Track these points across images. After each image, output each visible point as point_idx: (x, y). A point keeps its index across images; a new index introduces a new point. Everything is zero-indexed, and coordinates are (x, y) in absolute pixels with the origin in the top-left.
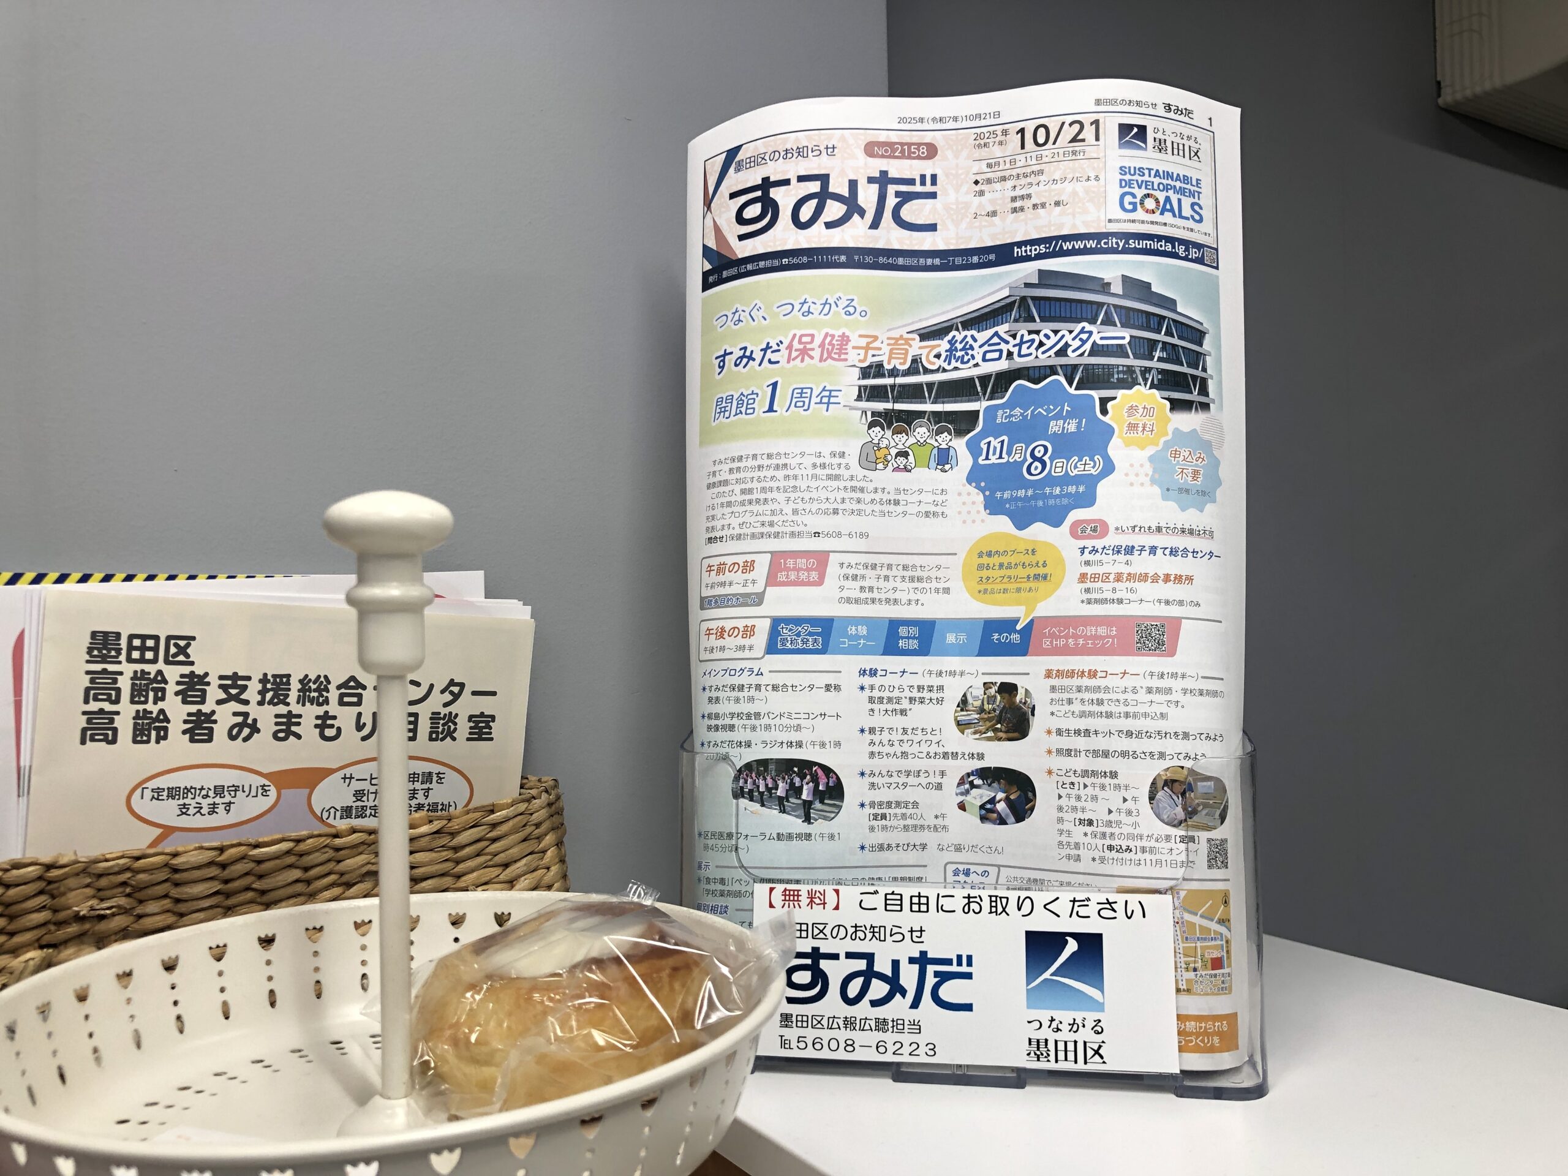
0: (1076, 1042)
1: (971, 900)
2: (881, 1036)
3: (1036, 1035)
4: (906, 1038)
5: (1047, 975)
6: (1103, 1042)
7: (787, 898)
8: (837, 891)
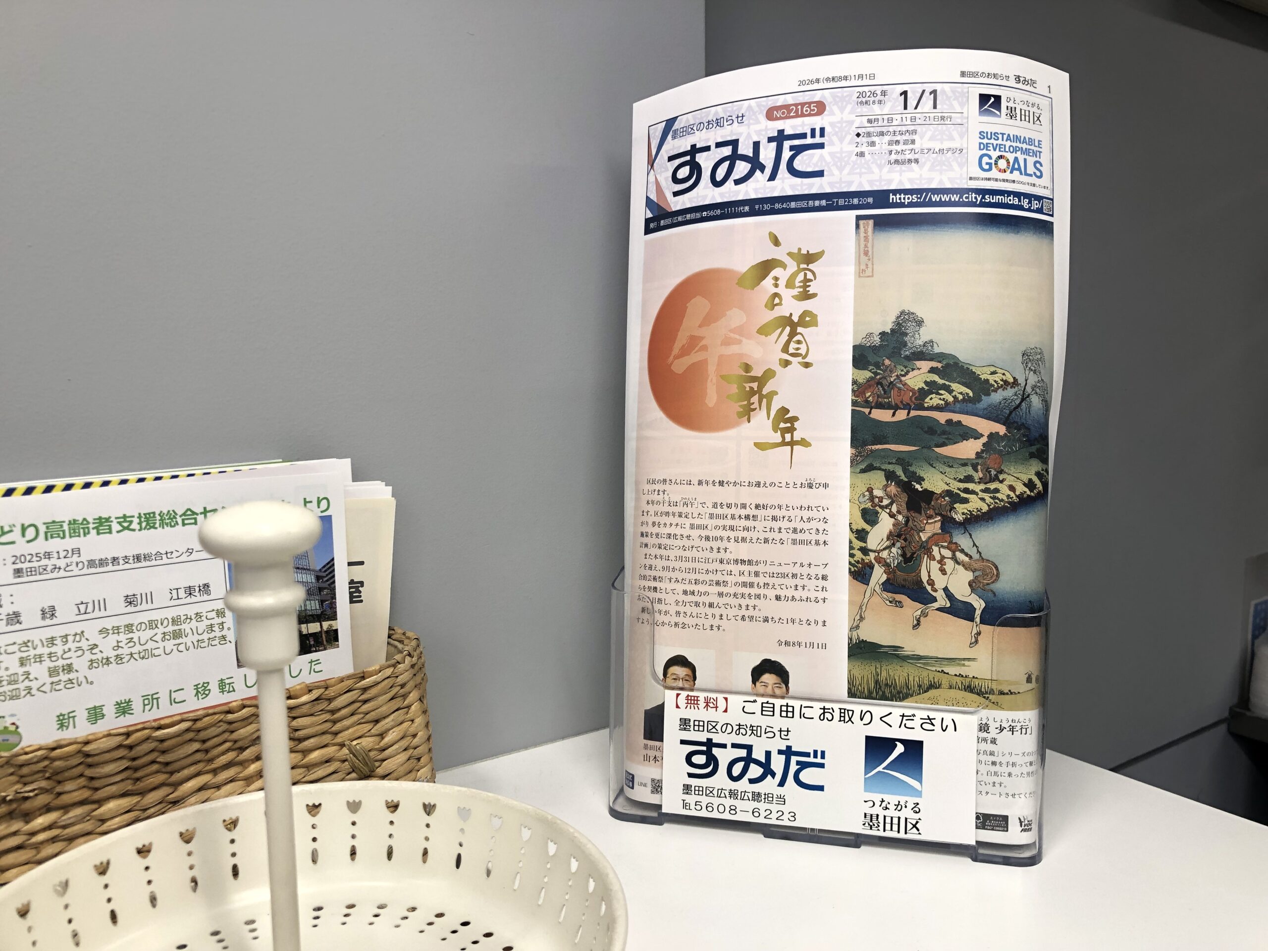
0: (899, 818)
1: (826, 711)
2: (755, 804)
3: (870, 811)
4: (774, 807)
5: (880, 768)
6: (920, 819)
7: (689, 702)
8: (726, 699)
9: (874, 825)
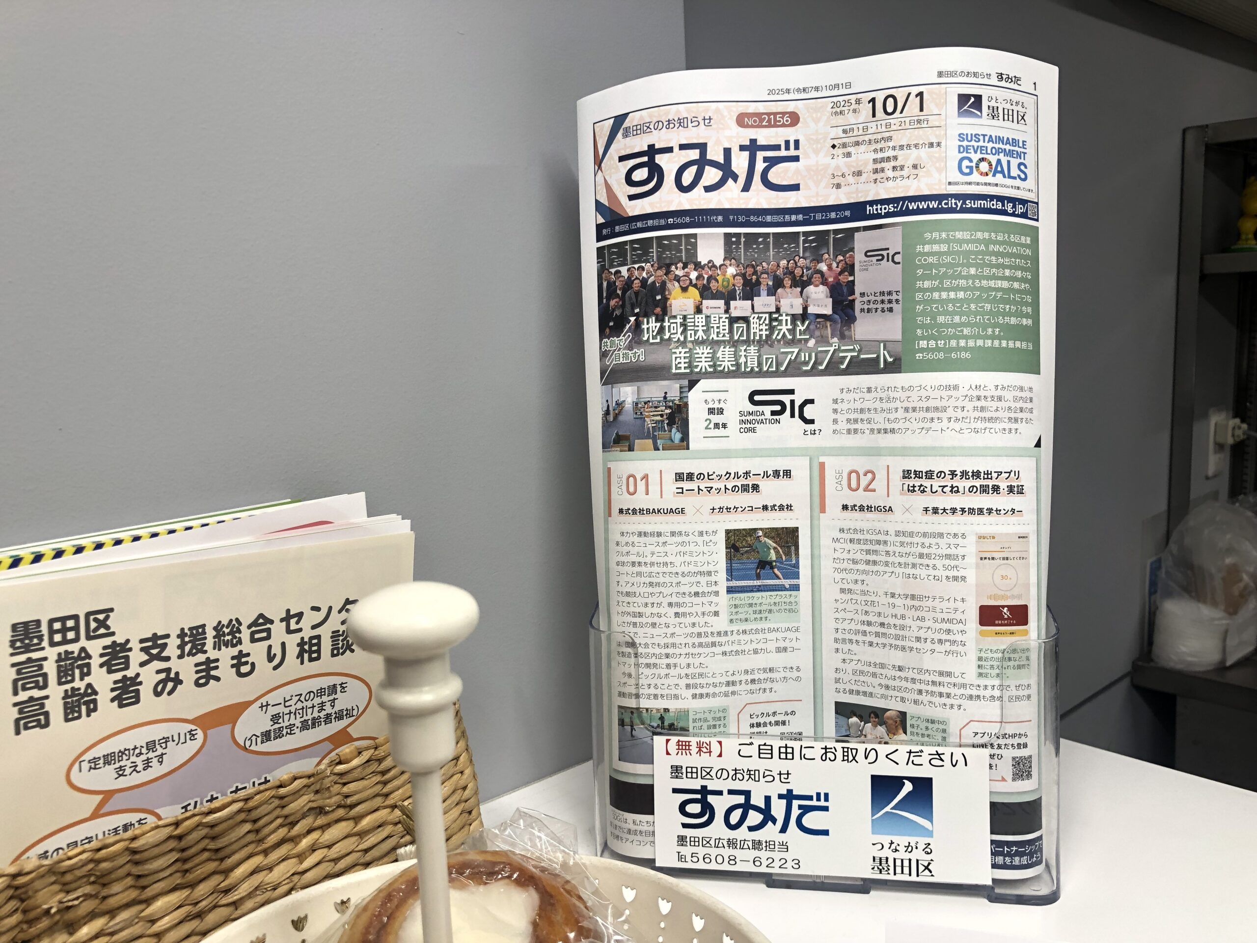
0: (910, 860)
1: (828, 750)
2: (756, 853)
3: (878, 854)
4: (777, 855)
5: (888, 809)
6: (932, 860)
7: (680, 747)
8: (720, 743)
9: (883, 869)
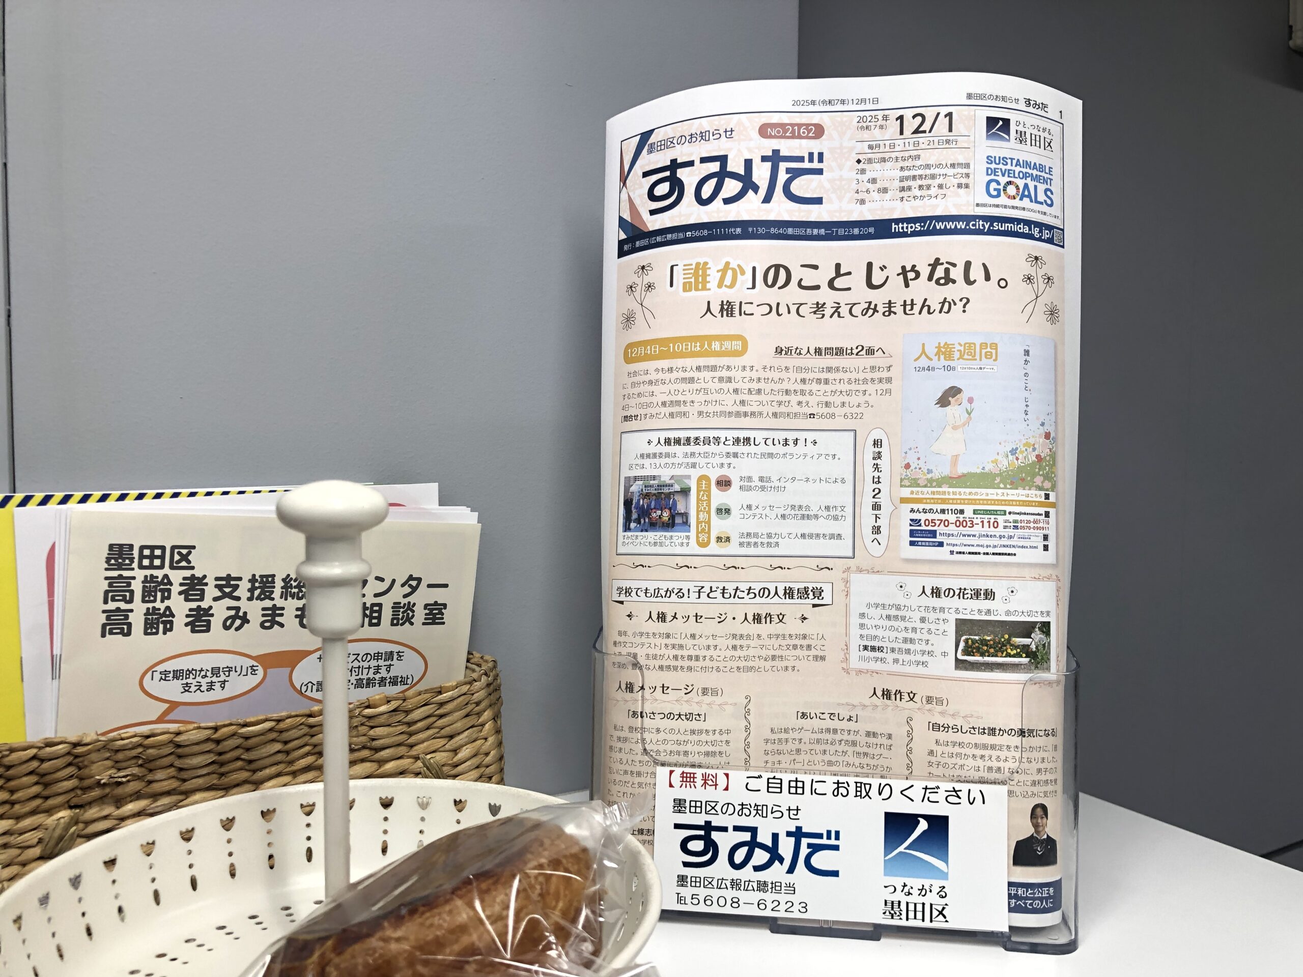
0: (923, 904)
1: (840, 785)
2: (761, 895)
3: (890, 898)
4: (783, 898)
5: (901, 849)
6: (946, 905)
7: (685, 779)
8: (727, 775)
9: (896, 913)
